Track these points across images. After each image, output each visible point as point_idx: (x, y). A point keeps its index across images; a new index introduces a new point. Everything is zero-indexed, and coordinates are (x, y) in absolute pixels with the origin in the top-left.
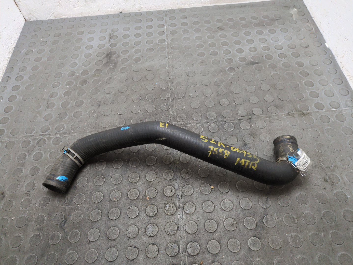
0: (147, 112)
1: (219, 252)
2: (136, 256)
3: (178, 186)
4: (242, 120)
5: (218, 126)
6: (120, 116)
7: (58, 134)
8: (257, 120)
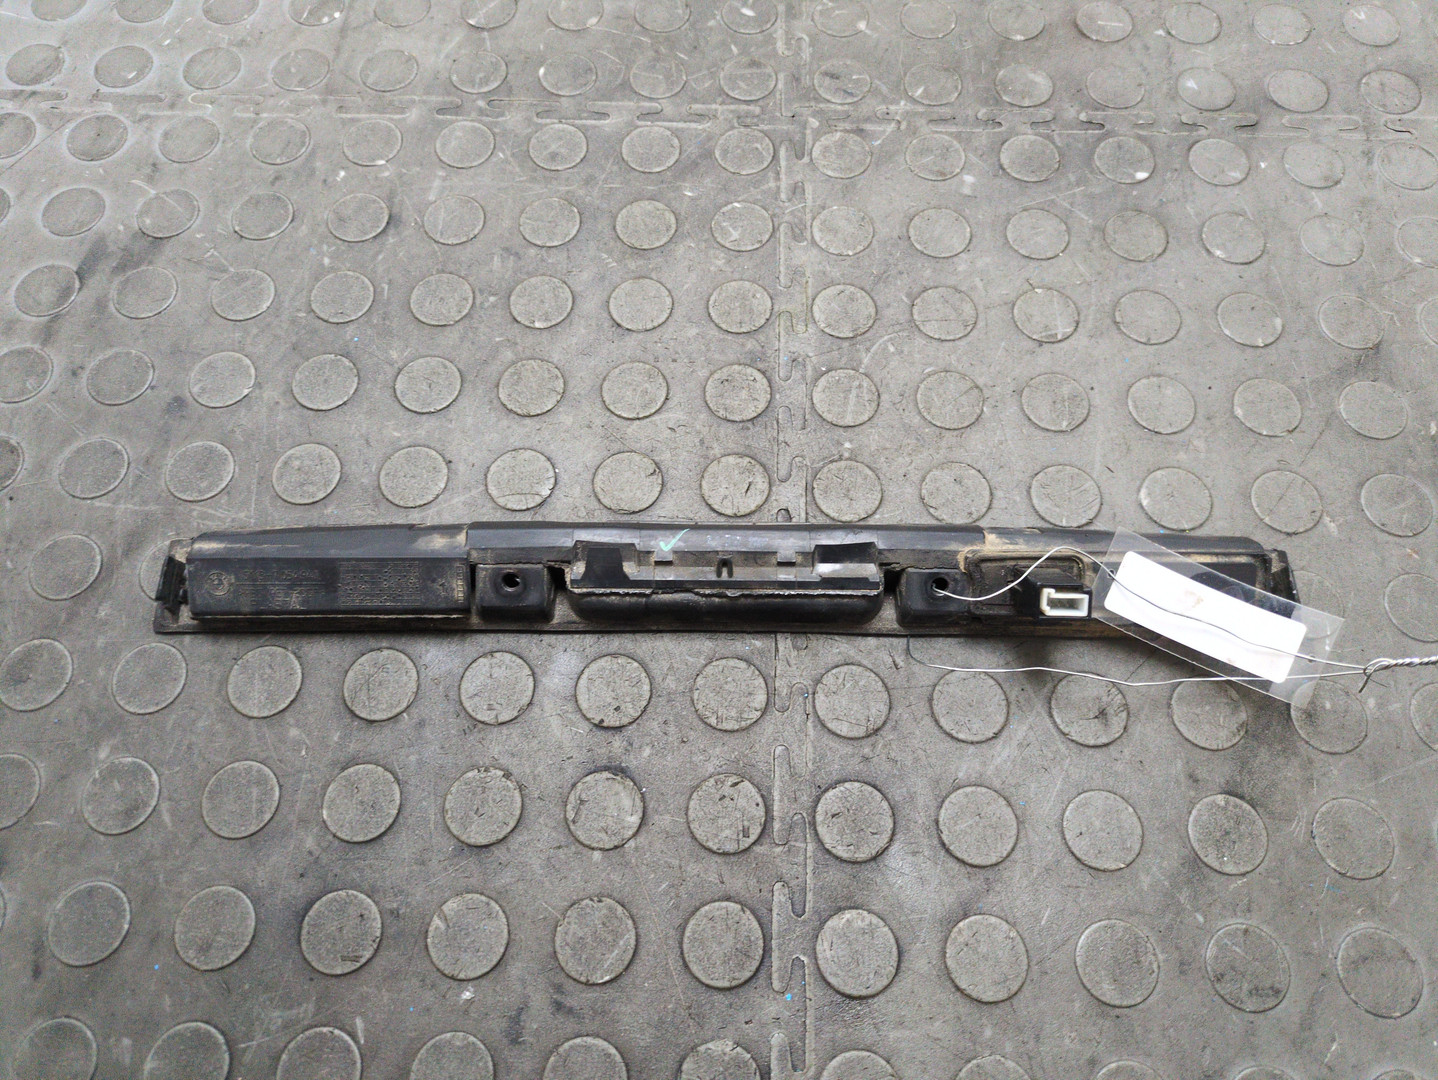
0: (637, 28)
1: (1008, 855)
2: (509, 829)
3: (791, 464)
4: (1202, 131)
5: (1057, 147)
6: (475, 35)
7: (106, 98)
8: (1290, 139)
